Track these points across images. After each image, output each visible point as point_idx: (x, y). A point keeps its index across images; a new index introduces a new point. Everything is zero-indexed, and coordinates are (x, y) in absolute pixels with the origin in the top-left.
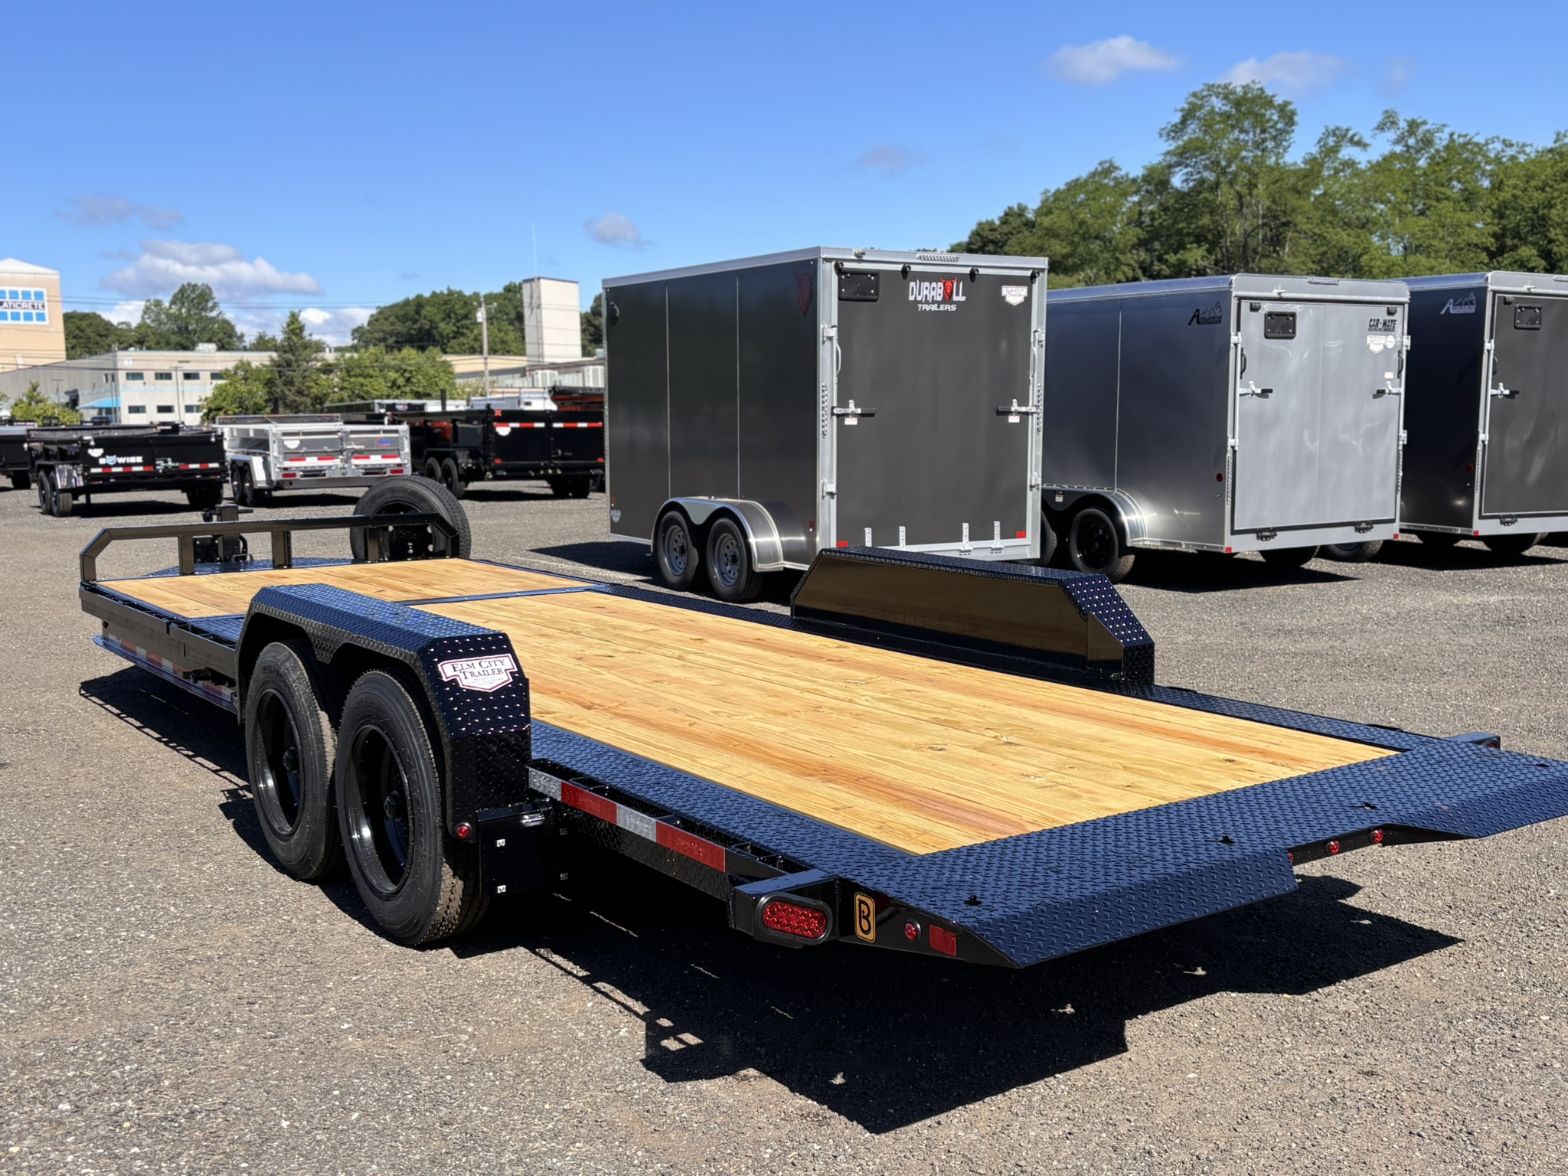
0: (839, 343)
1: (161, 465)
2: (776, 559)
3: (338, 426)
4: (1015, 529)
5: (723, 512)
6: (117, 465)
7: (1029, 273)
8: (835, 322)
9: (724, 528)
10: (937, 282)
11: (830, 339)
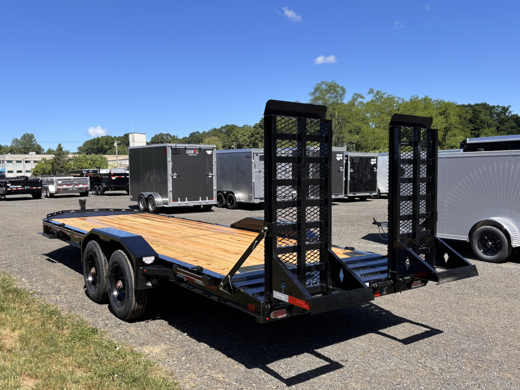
0: (172, 162)
1: (26, 188)
2: (161, 204)
3: (72, 177)
4: (211, 198)
5: (151, 195)
6: (14, 188)
7: (212, 148)
8: (171, 158)
9: (151, 199)
10: (192, 150)
11: (170, 161)
